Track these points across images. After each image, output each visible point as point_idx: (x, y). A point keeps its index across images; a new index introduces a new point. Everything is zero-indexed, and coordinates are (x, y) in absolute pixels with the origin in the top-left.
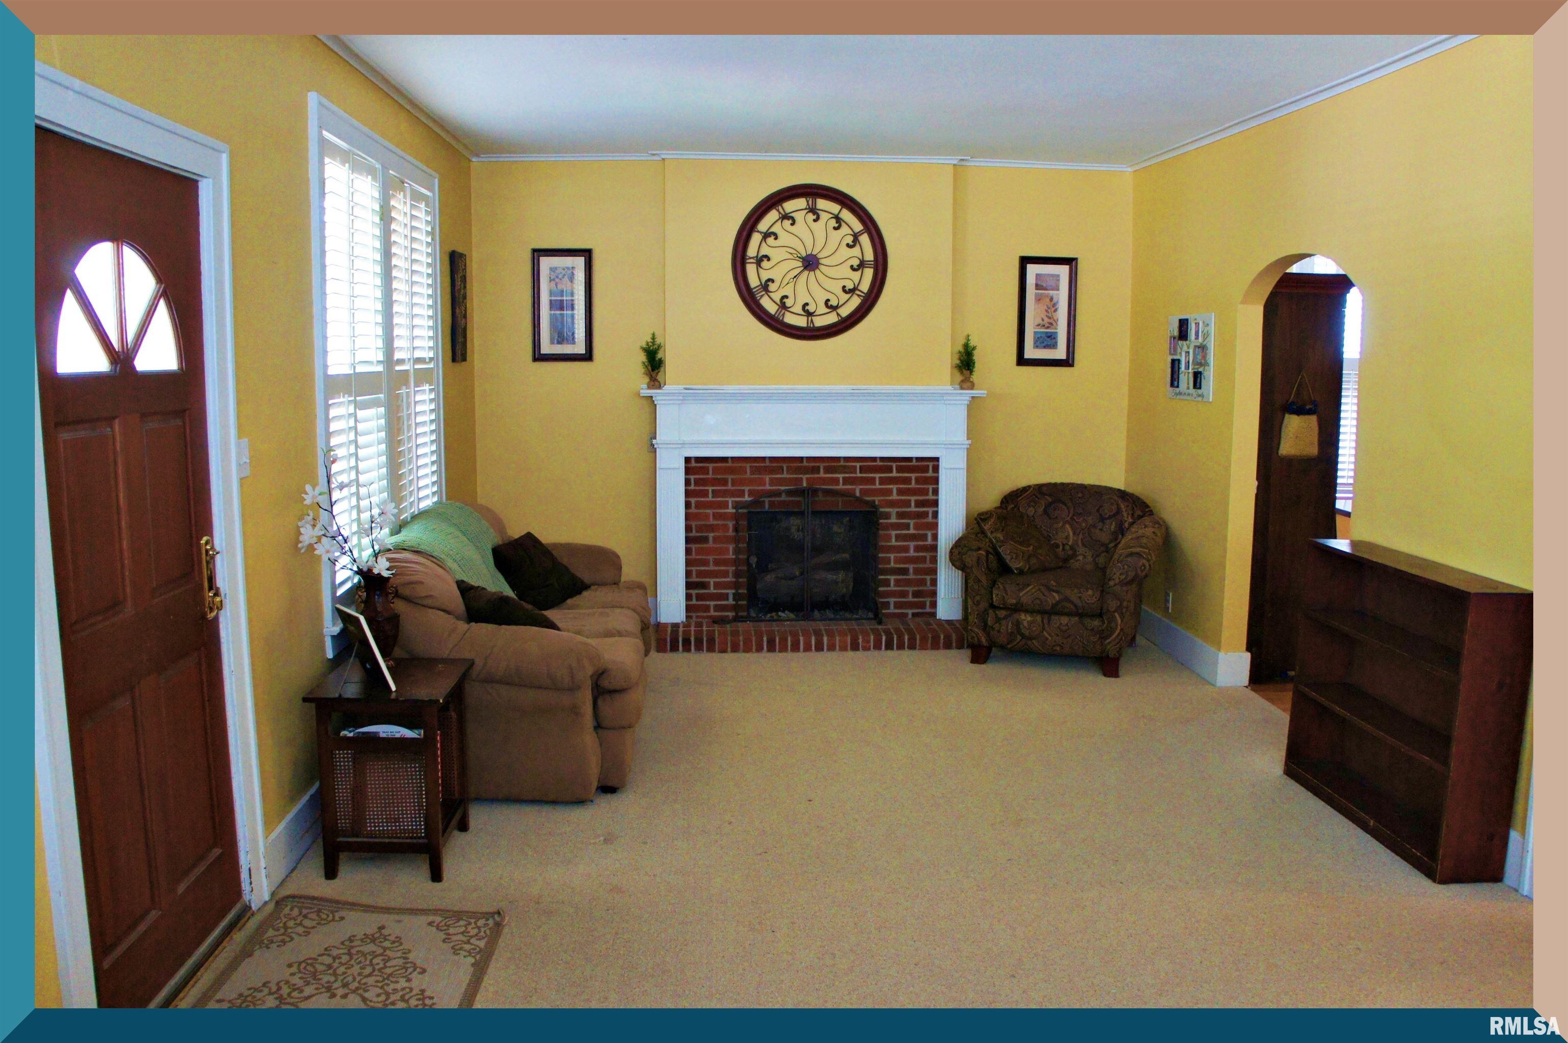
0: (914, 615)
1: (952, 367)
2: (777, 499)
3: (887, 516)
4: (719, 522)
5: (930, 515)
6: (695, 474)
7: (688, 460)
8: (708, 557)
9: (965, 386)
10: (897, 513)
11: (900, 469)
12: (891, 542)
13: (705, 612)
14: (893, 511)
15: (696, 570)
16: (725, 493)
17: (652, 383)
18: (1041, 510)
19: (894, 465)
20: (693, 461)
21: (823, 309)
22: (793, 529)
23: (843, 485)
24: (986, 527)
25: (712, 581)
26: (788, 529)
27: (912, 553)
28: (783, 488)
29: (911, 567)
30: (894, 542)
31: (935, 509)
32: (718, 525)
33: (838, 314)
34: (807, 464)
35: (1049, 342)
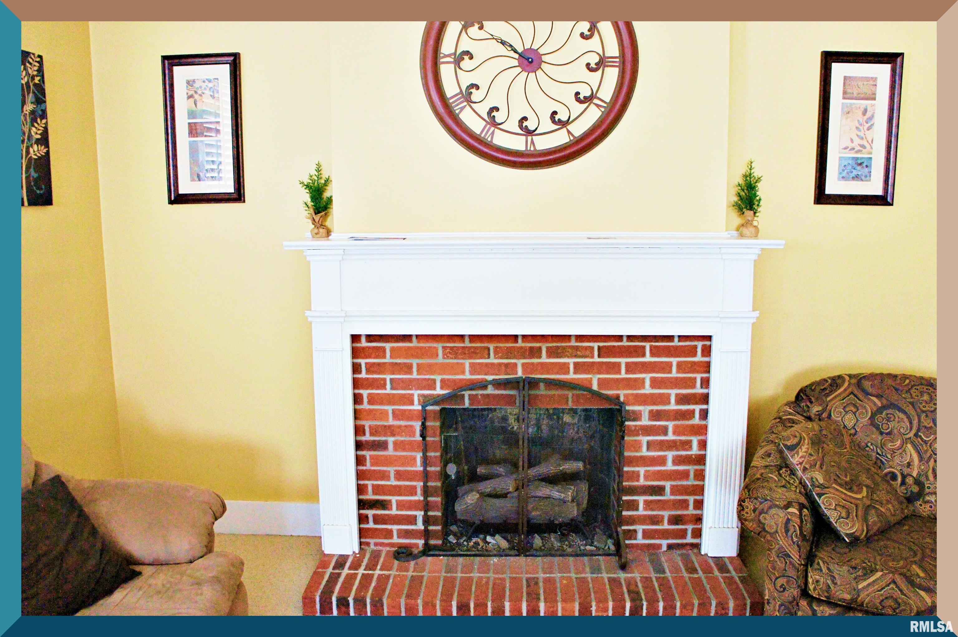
0: (670, 547)
1: (728, 206)
2: (481, 392)
3: (637, 416)
4: (402, 423)
5: (697, 415)
6: (366, 357)
7: (355, 338)
8: (388, 469)
9: (745, 231)
10: (651, 412)
11: (655, 352)
12: (641, 451)
13: (386, 538)
14: (645, 410)
15: (373, 486)
16: (408, 384)
17: (316, 231)
18: (865, 420)
19: (647, 345)
20: (363, 339)
21: (547, 125)
22: (512, 420)
23: (575, 373)
24: (795, 460)
25: (394, 499)
26: (505, 419)
27: (670, 466)
28: (490, 378)
29: (668, 485)
30: (644, 452)
31: (704, 407)
32: (400, 427)
33: (569, 132)
34: (523, 345)
35: (860, 171)
